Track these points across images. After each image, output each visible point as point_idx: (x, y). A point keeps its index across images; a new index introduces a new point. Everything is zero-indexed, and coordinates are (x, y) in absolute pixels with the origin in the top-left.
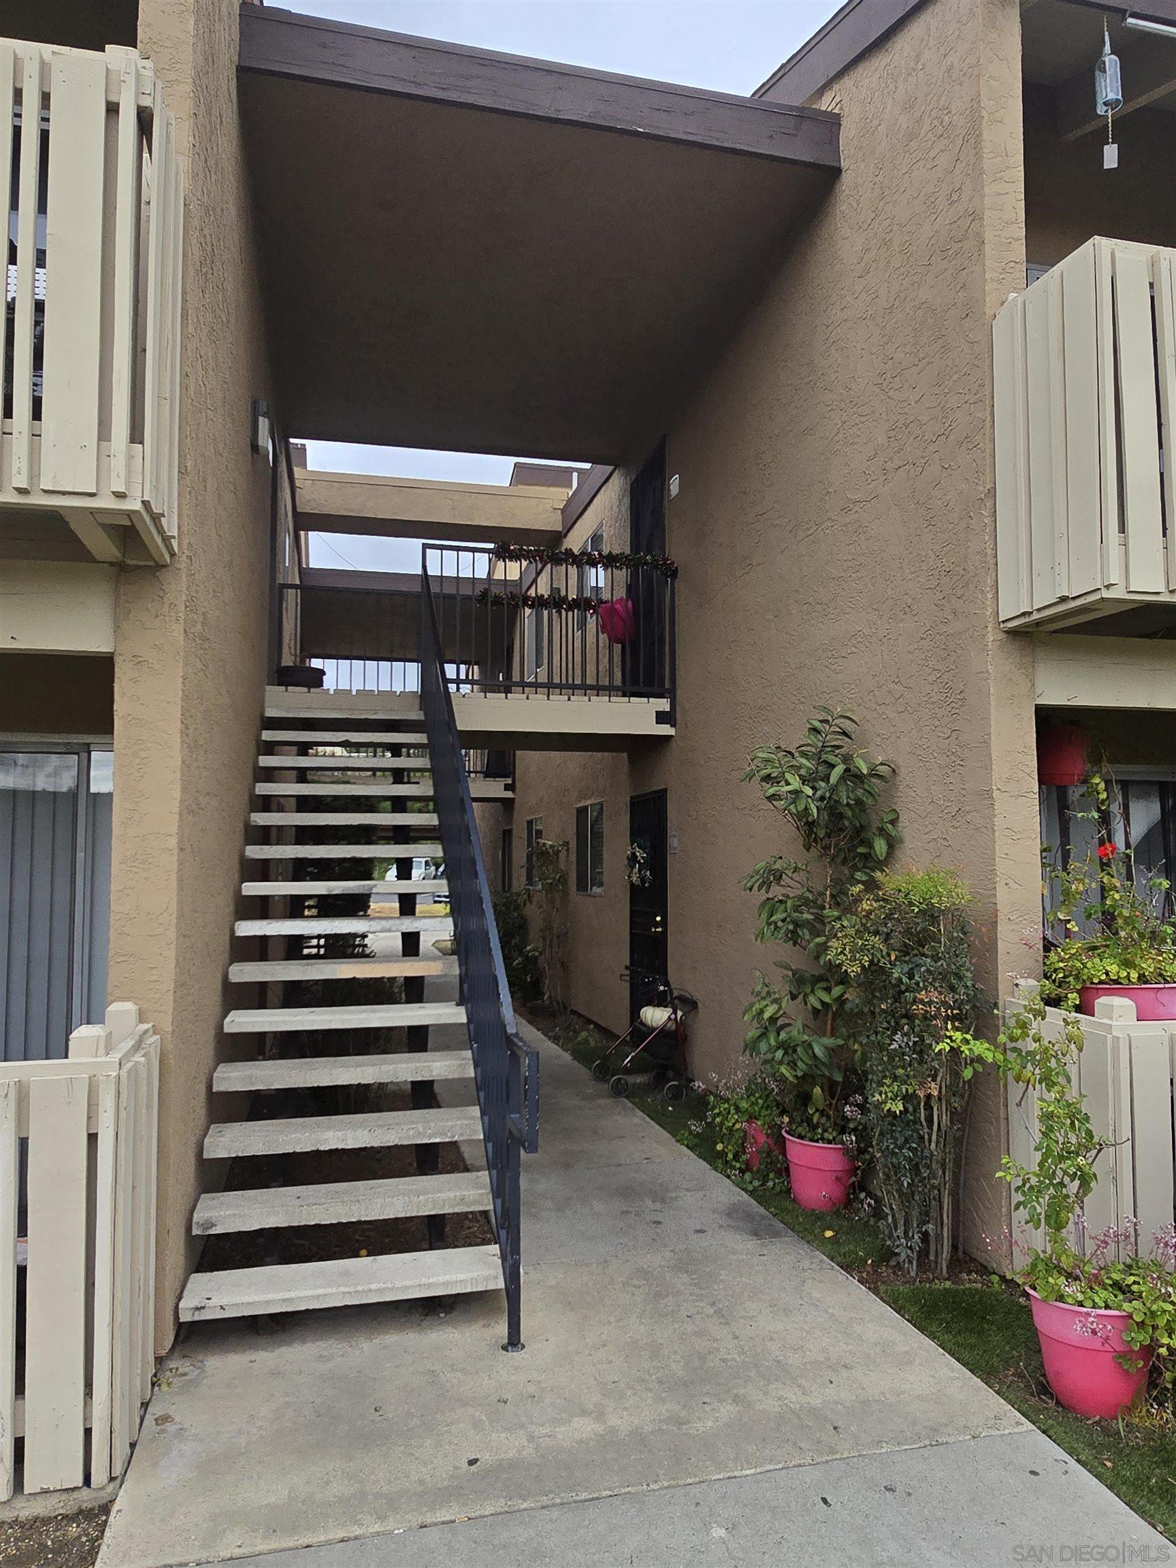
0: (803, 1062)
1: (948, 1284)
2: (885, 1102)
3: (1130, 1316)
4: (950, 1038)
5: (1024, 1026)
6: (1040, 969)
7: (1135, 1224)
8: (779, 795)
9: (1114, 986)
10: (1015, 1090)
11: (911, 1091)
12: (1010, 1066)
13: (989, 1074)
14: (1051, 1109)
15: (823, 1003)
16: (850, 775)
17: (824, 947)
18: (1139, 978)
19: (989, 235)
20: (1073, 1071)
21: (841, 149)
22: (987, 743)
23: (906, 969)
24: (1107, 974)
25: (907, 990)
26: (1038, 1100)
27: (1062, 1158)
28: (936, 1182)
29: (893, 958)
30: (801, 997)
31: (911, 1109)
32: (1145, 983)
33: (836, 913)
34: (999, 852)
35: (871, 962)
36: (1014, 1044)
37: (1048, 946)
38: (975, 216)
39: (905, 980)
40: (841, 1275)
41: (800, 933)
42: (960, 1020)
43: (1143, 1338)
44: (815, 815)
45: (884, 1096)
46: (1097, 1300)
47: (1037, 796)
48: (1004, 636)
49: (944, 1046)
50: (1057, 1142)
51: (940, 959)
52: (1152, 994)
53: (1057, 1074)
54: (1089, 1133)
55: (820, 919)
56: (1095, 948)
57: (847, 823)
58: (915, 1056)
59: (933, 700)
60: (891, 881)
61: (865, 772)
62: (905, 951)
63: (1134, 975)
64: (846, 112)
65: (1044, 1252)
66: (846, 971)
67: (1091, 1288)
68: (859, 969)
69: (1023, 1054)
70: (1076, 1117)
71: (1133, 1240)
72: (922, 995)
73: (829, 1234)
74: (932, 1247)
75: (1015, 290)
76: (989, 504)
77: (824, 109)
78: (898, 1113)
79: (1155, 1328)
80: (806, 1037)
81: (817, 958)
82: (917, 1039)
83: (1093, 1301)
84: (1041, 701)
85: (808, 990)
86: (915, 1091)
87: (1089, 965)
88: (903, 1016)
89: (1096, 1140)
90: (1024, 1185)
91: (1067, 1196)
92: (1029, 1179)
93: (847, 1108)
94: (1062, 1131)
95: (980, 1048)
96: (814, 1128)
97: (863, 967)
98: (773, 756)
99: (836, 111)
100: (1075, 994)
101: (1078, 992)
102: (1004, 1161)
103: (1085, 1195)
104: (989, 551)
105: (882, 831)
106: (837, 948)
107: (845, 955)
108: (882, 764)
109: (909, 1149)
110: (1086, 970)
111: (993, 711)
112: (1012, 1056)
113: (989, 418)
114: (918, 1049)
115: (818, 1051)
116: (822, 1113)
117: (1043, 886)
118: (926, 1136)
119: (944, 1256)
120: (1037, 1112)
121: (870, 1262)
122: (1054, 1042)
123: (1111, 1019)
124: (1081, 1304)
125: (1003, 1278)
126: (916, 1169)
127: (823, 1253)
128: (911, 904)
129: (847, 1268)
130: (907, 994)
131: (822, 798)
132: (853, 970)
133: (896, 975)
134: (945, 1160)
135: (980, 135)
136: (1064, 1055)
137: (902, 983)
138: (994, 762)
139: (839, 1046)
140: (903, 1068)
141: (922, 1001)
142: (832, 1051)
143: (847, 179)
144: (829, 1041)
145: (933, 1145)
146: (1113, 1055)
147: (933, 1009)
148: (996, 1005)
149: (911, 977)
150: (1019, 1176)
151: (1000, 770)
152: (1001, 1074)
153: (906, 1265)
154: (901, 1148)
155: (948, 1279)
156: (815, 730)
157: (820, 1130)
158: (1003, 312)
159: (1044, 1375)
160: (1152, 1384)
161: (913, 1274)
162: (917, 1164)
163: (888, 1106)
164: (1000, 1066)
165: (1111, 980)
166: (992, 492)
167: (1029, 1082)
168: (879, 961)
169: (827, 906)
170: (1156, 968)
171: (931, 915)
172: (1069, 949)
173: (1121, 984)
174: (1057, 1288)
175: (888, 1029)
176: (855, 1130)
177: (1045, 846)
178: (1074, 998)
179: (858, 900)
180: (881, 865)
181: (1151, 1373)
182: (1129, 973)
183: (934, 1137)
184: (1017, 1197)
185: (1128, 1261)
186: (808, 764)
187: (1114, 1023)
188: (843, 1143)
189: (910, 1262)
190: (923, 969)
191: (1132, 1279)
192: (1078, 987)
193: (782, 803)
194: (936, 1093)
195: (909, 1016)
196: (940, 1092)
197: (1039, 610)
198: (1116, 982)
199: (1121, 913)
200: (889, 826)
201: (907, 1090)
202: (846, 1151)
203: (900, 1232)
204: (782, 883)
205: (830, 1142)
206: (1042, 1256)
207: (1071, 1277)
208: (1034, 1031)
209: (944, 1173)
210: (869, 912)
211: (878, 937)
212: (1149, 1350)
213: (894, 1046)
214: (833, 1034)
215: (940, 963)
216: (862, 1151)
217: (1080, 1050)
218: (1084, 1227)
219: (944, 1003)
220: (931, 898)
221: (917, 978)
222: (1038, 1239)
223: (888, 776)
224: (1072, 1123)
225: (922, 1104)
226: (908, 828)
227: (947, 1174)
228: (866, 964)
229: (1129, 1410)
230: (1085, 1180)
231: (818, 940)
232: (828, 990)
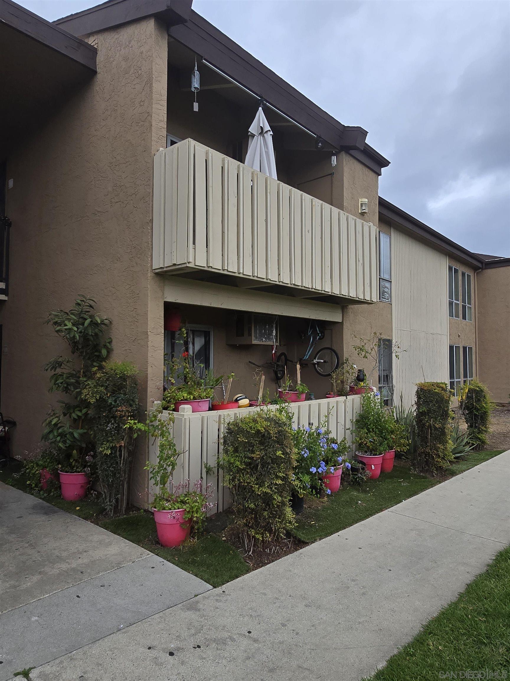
0: (69, 440)
1: (125, 516)
2: (103, 451)
3: (185, 510)
4: (129, 423)
5: (155, 416)
6: (162, 397)
7: (189, 481)
8: (62, 330)
9: (186, 401)
10: (152, 439)
11: (114, 445)
12: (150, 431)
13: (143, 436)
14: (163, 442)
15: (78, 416)
16: (94, 324)
17: (80, 393)
18: (193, 398)
19: (154, 123)
20: (171, 431)
21: (97, 63)
22: (146, 314)
23: (114, 399)
24: (183, 397)
25: (114, 407)
26: (159, 441)
27: (166, 459)
28: (122, 479)
29: (109, 395)
30: (68, 415)
31: (114, 452)
32: (195, 400)
33: (85, 379)
34: (149, 355)
35: (100, 397)
36: (152, 423)
37: (165, 389)
38: (149, 114)
39: (113, 403)
40: (84, 522)
41: (69, 388)
42: (133, 417)
43: (189, 516)
44: (78, 339)
45: (103, 449)
46: (175, 507)
47: (163, 334)
48: (154, 275)
49: (127, 426)
50: (165, 454)
51: (127, 395)
52: (197, 403)
53: (166, 432)
54: (175, 450)
55: (78, 382)
56: (180, 388)
57: (91, 343)
58: (116, 432)
59: (127, 296)
60: (108, 365)
61: (99, 322)
62: (113, 392)
63: (192, 397)
64: (99, 49)
65: (159, 494)
66: (90, 401)
67: (174, 504)
68: (95, 400)
69: (155, 426)
70: (171, 445)
71: (188, 486)
72: (120, 408)
73: (78, 508)
74: (120, 504)
75: (162, 147)
76: (150, 225)
77: (90, 43)
78: (109, 454)
79: (193, 512)
80: (71, 430)
81: (76, 398)
82: (117, 425)
83: (174, 507)
84: (166, 300)
85: (72, 411)
86: (115, 445)
87: (178, 394)
88: (112, 417)
89: (177, 452)
90: (153, 471)
91: (167, 472)
92: (155, 468)
93: (87, 457)
94: (167, 450)
95: (140, 426)
96: (72, 468)
97: (96, 399)
98: (59, 314)
99: (95, 46)
100: (173, 405)
101: (174, 404)
102: (147, 463)
103: (173, 471)
104: (150, 243)
105: (105, 346)
106: (86, 393)
107: (89, 395)
108: (106, 319)
109: (112, 467)
110: (177, 396)
111: (149, 302)
112: (151, 428)
113: (151, 193)
114: (117, 429)
115: (76, 435)
116: (76, 461)
117: (164, 368)
118: (119, 462)
119: (124, 506)
120: (159, 444)
121: (95, 515)
122: (165, 420)
123: (184, 412)
124: (170, 509)
125: (145, 511)
126: (115, 474)
127: (76, 516)
128: (116, 374)
129: (86, 519)
130: (114, 408)
131: (81, 332)
132: (93, 401)
133: (110, 402)
134: (125, 470)
135: (152, 84)
136: (168, 425)
137: (112, 405)
138: (149, 321)
139: (84, 433)
140: (112, 437)
141: (119, 411)
142: (81, 435)
143: (100, 77)
144: (81, 431)
145: (121, 465)
146: (184, 425)
147: (123, 413)
148: (146, 411)
149: (115, 401)
150: (152, 467)
151: (151, 324)
152: (147, 434)
153: (109, 513)
154: (109, 467)
155: (125, 515)
156: (79, 304)
157: (75, 468)
158: (158, 154)
159: (158, 539)
160: (191, 532)
161: (112, 515)
162: (115, 473)
163: (105, 452)
164: (147, 432)
165: (185, 399)
166: (152, 221)
167: (156, 436)
168: (103, 397)
169: (81, 376)
170: (198, 395)
171: (124, 378)
172: (172, 389)
173: (188, 400)
174: (163, 505)
175: (105, 423)
176: (90, 466)
177: (166, 353)
178: (173, 406)
179: (95, 373)
180: (105, 359)
181: (191, 529)
182: (190, 397)
183: (122, 462)
184: (151, 475)
185: (186, 493)
186: (75, 318)
187: (185, 414)
188: (85, 472)
189: (111, 511)
190: (120, 399)
191: (187, 498)
192: (174, 402)
193: (63, 333)
194: (123, 445)
195: (114, 417)
196: (125, 445)
197: (166, 267)
198: (186, 400)
199: (188, 376)
200: (108, 344)
201: (112, 445)
202: (86, 475)
203: (108, 500)
204: (62, 367)
205: (79, 472)
206: (158, 495)
207: (168, 501)
208: (159, 418)
209: (125, 476)
210: (100, 378)
211: (103, 388)
212: (191, 520)
213: (108, 428)
214: (82, 428)
215: (127, 396)
216: (92, 474)
217: (173, 423)
218: (172, 484)
219: (127, 411)
220: (124, 372)
221: (118, 402)
222: (157, 490)
223: (108, 325)
224: (170, 448)
225: (118, 450)
226: (115, 345)
227: (126, 476)
228: (98, 398)
229: (184, 541)
230: (173, 465)
231: (78, 390)
232: (81, 411)
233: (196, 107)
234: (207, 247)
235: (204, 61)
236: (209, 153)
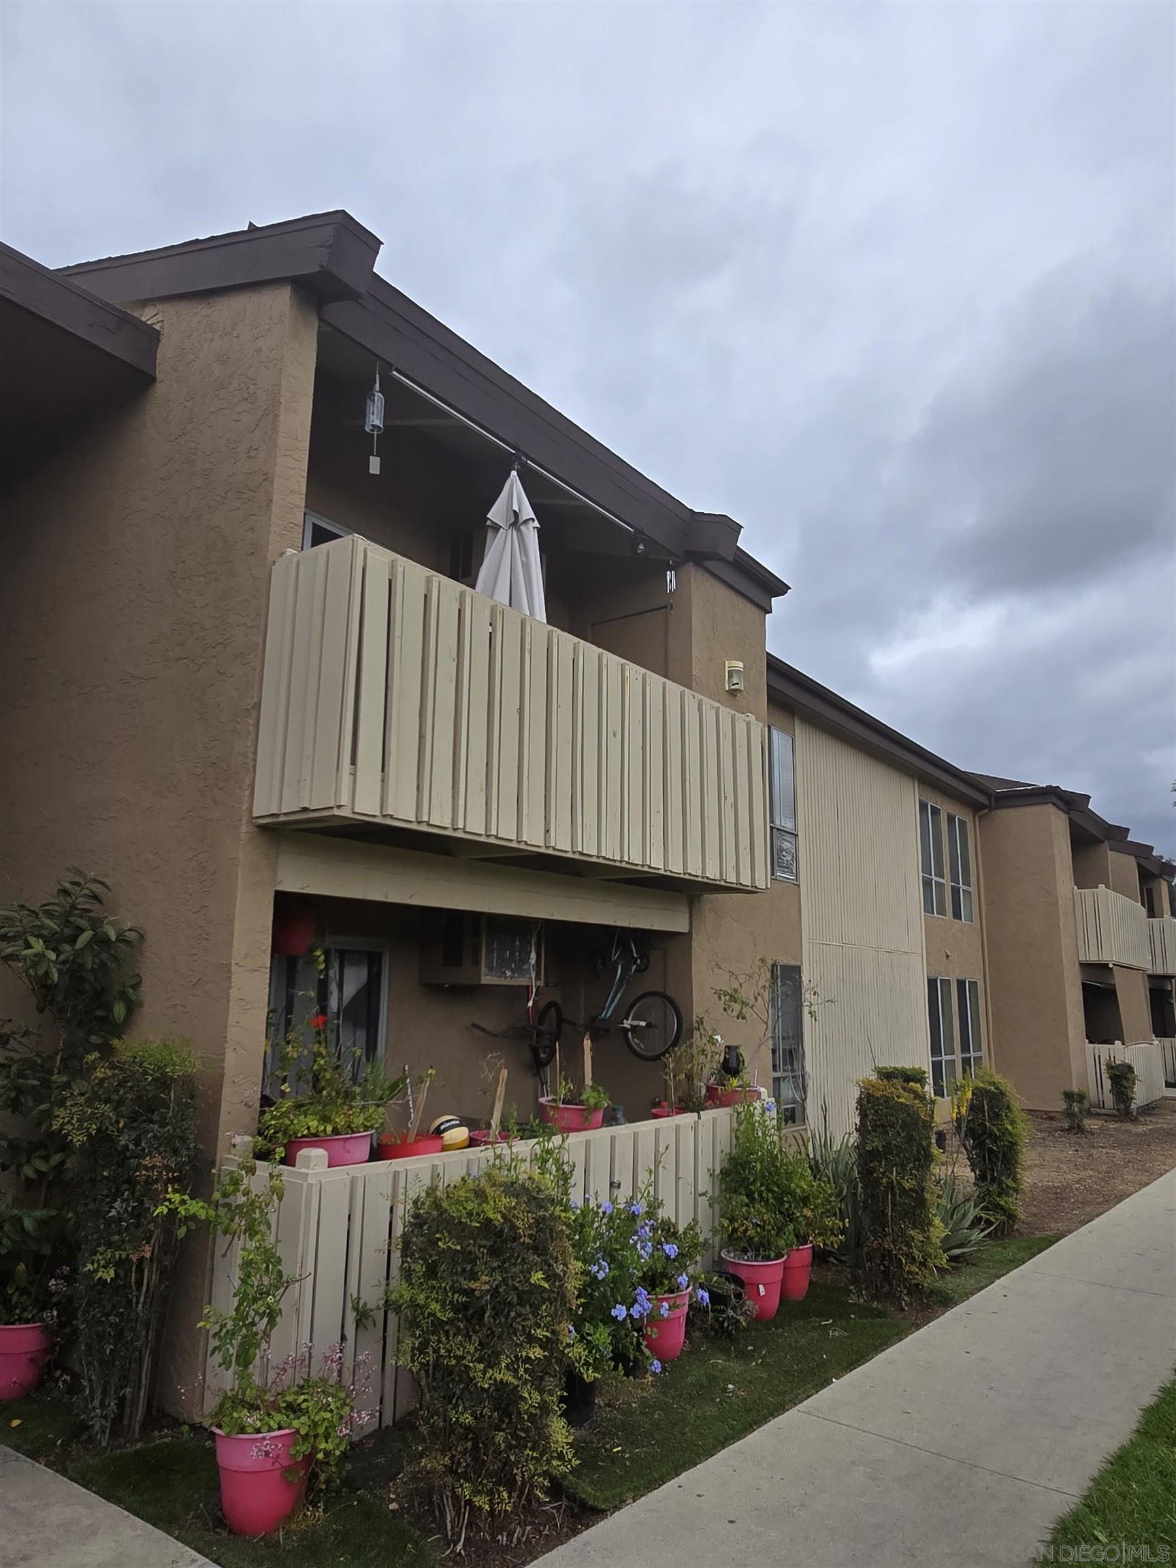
0: (9, 1238)
1: (139, 1446)
2: (96, 1271)
3: (297, 1431)
4: (169, 1200)
5: (236, 1182)
6: (255, 1125)
7: (310, 1348)
8: (17, 956)
9: (314, 1140)
10: (222, 1242)
11: (124, 1256)
12: (220, 1221)
13: (202, 1231)
14: (251, 1257)
15: (37, 1171)
16: (102, 941)
17: (49, 1115)
18: (333, 1131)
19: (276, 497)
20: (273, 1218)
21: (158, 361)
22: (231, 922)
23: (134, 1135)
24: (308, 1128)
25: (131, 1157)
26: (241, 1248)
27: (255, 1300)
28: (138, 1344)
29: (121, 1125)
30: (13, 1168)
31: (122, 1273)
32: (337, 1134)
33: (65, 1079)
34: (231, 1021)
35: (99, 1130)
36: (226, 1200)
37: (266, 1101)
38: (268, 478)
39: (131, 1146)
40: (26, 1464)
41: (23, 1100)
42: (180, 1183)
43: (305, 1448)
44: (56, 980)
45: (96, 1265)
46: (272, 1423)
47: (268, 970)
48: (255, 829)
49: (162, 1209)
50: (252, 1286)
51: (167, 1124)
52: (341, 1143)
53: (259, 1223)
54: (280, 1274)
55: (46, 1084)
56: (302, 1105)
57: (87, 987)
58: (132, 1221)
59: (188, 875)
60: (127, 1047)
61: (113, 939)
62: (133, 1118)
63: (329, 1128)
64: (166, 332)
65: (231, 1390)
66: (71, 1140)
67: (269, 1415)
68: (85, 1138)
69: (233, 1208)
70: (271, 1259)
71: (307, 1363)
72: (147, 1161)
73: (16, 1423)
74: (128, 1411)
75: (293, 547)
76: (254, 715)
77: (143, 319)
78: (109, 1281)
79: (316, 1436)
80: (16, 1212)
81: (39, 1125)
82: (135, 1204)
83: (269, 1425)
84: (281, 888)
85: (23, 1160)
86: (128, 1255)
87: (296, 1122)
88: (124, 1182)
89: (284, 1279)
90: (221, 1330)
91: (256, 1334)
92: (225, 1324)
93: (53, 1282)
94: (258, 1276)
95: (196, 1207)
96: (10, 1309)
97: (89, 1135)
98: (15, 914)
99: (157, 327)
100: (282, 1149)
101: (285, 1146)
102: (206, 1311)
103: (271, 1330)
104: (250, 755)
105: (123, 996)
106: (64, 1118)
107: (72, 1124)
108: (130, 930)
109: (116, 1316)
110: (292, 1127)
111: (239, 894)
112: (222, 1211)
113: (261, 644)
114: (136, 1213)
115: (28, 1224)
116: (23, 1291)
117: (266, 1046)
118: (134, 1299)
119: (138, 1418)
120: (239, 1261)
121: (59, 1442)
122: (259, 1194)
123: (308, 1168)
124: (258, 1431)
125: (193, 1427)
126: (120, 1334)
127: (9, 1446)
128: (145, 1073)
129: (33, 1455)
130: (132, 1160)
131: (65, 962)
132: (78, 1139)
133: (123, 1142)
134: (150, 1320)
135: (277, 416)
136: (267, 1206)
137: (128, 1150)
138: (235, 940)
139: (52, 1217)
140: (119, 1233)
141: (146, 1168)
142: (41, 1223)
143: (161, 389)
144: (40, 1213)
145: (140, 1306)
146: (306, 1203)
147: (156, 1173)
148: (213, 1162)
149: (137, 1142)
150: (217, 1322)
151: (239, 946)
152: (211, 1230)
153: (99, 1436)
154: (108, 1315)
155: (139, 1440)
156: (65, 892)
157: (18, 1311)
158: (281, 563)
159: (221, 1510)
160: (310, 1489)
161: (104, 1444)
162: (123, 1329)
163: (100, 1274)
164: (211, 1222)
165: (312, 1134)
166: (258, 706)
167: (235, 1233)
168: (107, 1129)
169: (56, 1071)
170: (346, 1122)
171: (164, 1082)
172: (281, 1107)
173: (318, 1136)
174: (239, 1421)
175: (107, 1196)
176: (57, 1304)
177: (272, 1008)
178: (280, 1152)
179: (93, 1067)
180: (119, 1030)
181: (310, 1480)
182: (325, 1127)
183: (142, 1299)
184: (214, 1343)
185: (302, 1382)
186: (52, 924)
187: (311, 1172)
188: (42, 1320)
189: (104, 1432)
190: (149, 1136)
191: (303, 1397)
192: (285, 1142)
193: (20, 964)
194: (148, 1255)
195: (131, 1182)
196: (153, 1253)
197: (286, 814)
198: (315, 1135)
199: (324, 1076)
200: (131, 991)
201: (120, 1255)
202: (46, 1329)
203: (96, 1403)
204: (8, 1046)
205: (27, 1321)
206: (229, 1394)
207: (253, 1407)
208: (244, 1186)
209: (147, 1333)
210: (103, 1080)
211: (108, 1105)
212: (310, 1458)
213: (113, 1213)
214: (46, 1206)
215: (166, 1129)
216: (62, 1325)
217: (280, 1199)
218: (268, 1359)
219: (167, 1167)
220: (165, 1066)
221: (143, 1145)
222: (228, 1380)
223: (134, 942)
224: (267, 1267)
225: (134, 1268)
226: (148, 993)
227: (150, 1334)
228: (93, 1132)
229: (289, 1518)
230: (272, 1315)
231: (42, 1107)
232: (46, 1158)
233: (375, 465)
234: (383, 771)
235: (394, 373)
236: (399, 566)
